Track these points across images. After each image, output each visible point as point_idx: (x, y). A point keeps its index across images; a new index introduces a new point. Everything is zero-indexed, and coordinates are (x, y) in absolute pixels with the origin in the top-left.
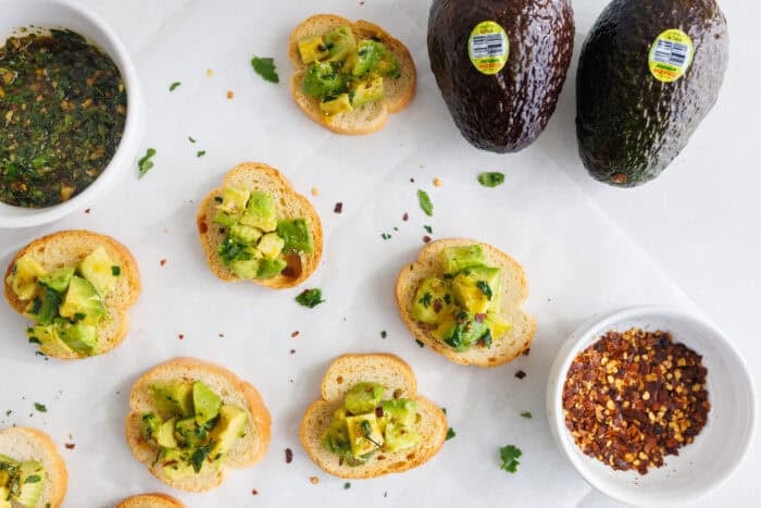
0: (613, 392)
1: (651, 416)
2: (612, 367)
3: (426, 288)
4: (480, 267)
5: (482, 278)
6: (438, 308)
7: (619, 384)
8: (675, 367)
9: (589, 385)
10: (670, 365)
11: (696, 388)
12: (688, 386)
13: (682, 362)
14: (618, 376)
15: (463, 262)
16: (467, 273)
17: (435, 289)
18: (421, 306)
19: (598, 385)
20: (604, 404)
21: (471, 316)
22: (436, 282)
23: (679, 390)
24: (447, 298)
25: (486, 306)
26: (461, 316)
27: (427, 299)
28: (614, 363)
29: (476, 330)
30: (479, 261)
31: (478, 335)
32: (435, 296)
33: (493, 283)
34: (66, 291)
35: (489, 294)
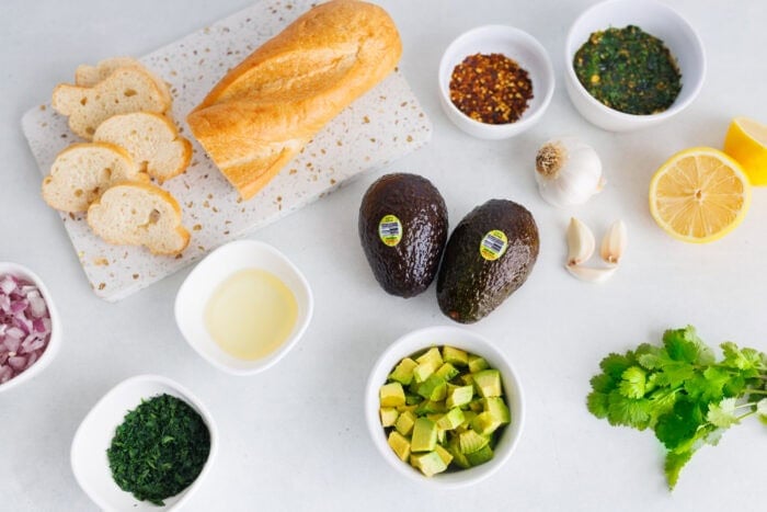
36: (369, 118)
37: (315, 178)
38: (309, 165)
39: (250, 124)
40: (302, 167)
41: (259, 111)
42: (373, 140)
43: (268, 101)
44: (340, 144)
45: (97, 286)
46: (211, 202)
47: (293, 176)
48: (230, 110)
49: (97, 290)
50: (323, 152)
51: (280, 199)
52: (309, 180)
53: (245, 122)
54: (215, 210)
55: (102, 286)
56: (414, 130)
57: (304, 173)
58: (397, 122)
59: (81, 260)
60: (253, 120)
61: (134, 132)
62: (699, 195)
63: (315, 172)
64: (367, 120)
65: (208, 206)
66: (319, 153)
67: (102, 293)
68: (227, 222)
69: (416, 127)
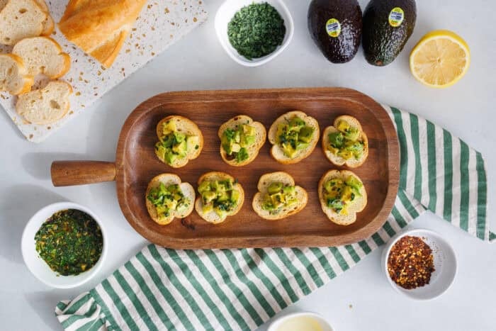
0: (410, 255)
1: (403, 270)
2: (419, 253)
3: (336, 181)
4: (357, 189)
5: (355, 193)
6: (333, 189)
7: (413, 257)
8: (423, 275)
9: (412, 247)
10: (423, 273)
11: (416, 284)
12: (417, 281)
13: (425, 277)
14: (416, 256)
15: (354, 184)
16: (352, 188)
17: (338, 184)
18: (330, 184)
19: (411, 250)
20: (405, 253)
21: (342, 200)
22: (341, 182)
23: (415, 278)
24: (339, 189)
25: (348, 202)
26: (338, 197)
27: (334, 184)
28: (421, 254)
29: (339, 205)
30: (358, 187)
31: (338, 207)
32: (336, 186)
33: (356, 197)
34: (180, 143)
35: (352, 199)
36: (169, 9)
37: (142, 53)
38: (137, 45)
39: (98, 25)
40: (133, 47)
41: (101, 14)
42: (173, 24)
43: (104, 6)
44: (153, 29)
45: (28, 136)
46: (83, 77)
47: (128, 54)
48: (83, 18)
49: (28, 139)
50: (144, 35)
51: (123, 69)
52: (138, 55)
53: (94, 24)
54: (86, 82)
55: (31, 136)
56: (197, 13)
57: (134, 51)
58: (186, 9)
59: (16, 122)
60: (99, 22)
61: (36, 49)
62: (439, 60)
63: (141, 50)
64: (167, 11)
65: (81, 80)
66: (142, 37)
67: (32, 140)
68: (95, 88)
69: (199, 12)
